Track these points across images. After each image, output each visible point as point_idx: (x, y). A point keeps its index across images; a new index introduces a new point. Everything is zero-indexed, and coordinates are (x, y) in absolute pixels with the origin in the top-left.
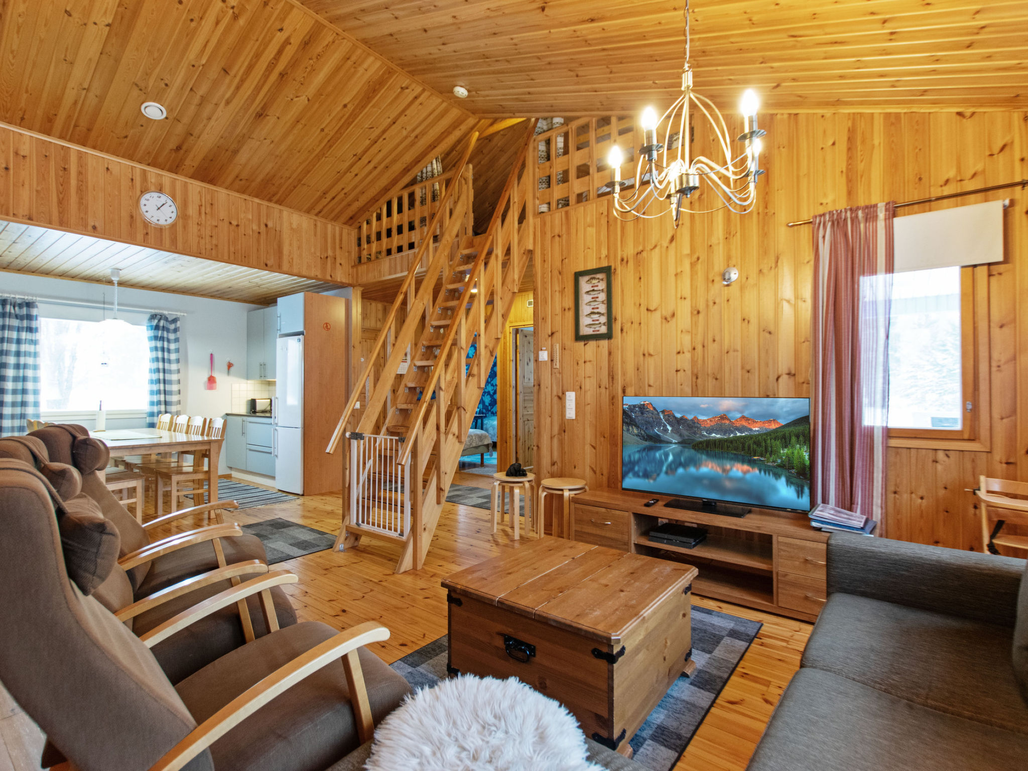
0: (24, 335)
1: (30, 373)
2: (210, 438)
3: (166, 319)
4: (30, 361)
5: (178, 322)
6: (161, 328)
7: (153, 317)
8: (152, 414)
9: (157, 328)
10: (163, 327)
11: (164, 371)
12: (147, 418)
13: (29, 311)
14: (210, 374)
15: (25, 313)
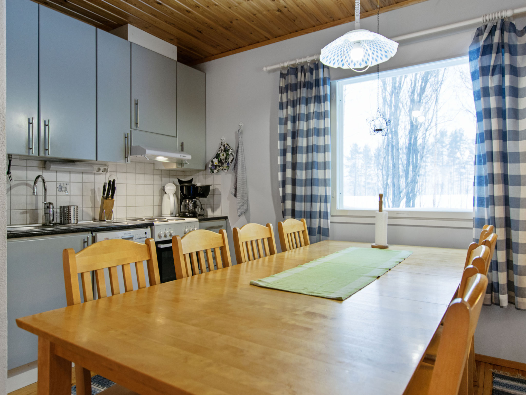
12: (474, 229)
13: (318, 74)
15: (314, 78)
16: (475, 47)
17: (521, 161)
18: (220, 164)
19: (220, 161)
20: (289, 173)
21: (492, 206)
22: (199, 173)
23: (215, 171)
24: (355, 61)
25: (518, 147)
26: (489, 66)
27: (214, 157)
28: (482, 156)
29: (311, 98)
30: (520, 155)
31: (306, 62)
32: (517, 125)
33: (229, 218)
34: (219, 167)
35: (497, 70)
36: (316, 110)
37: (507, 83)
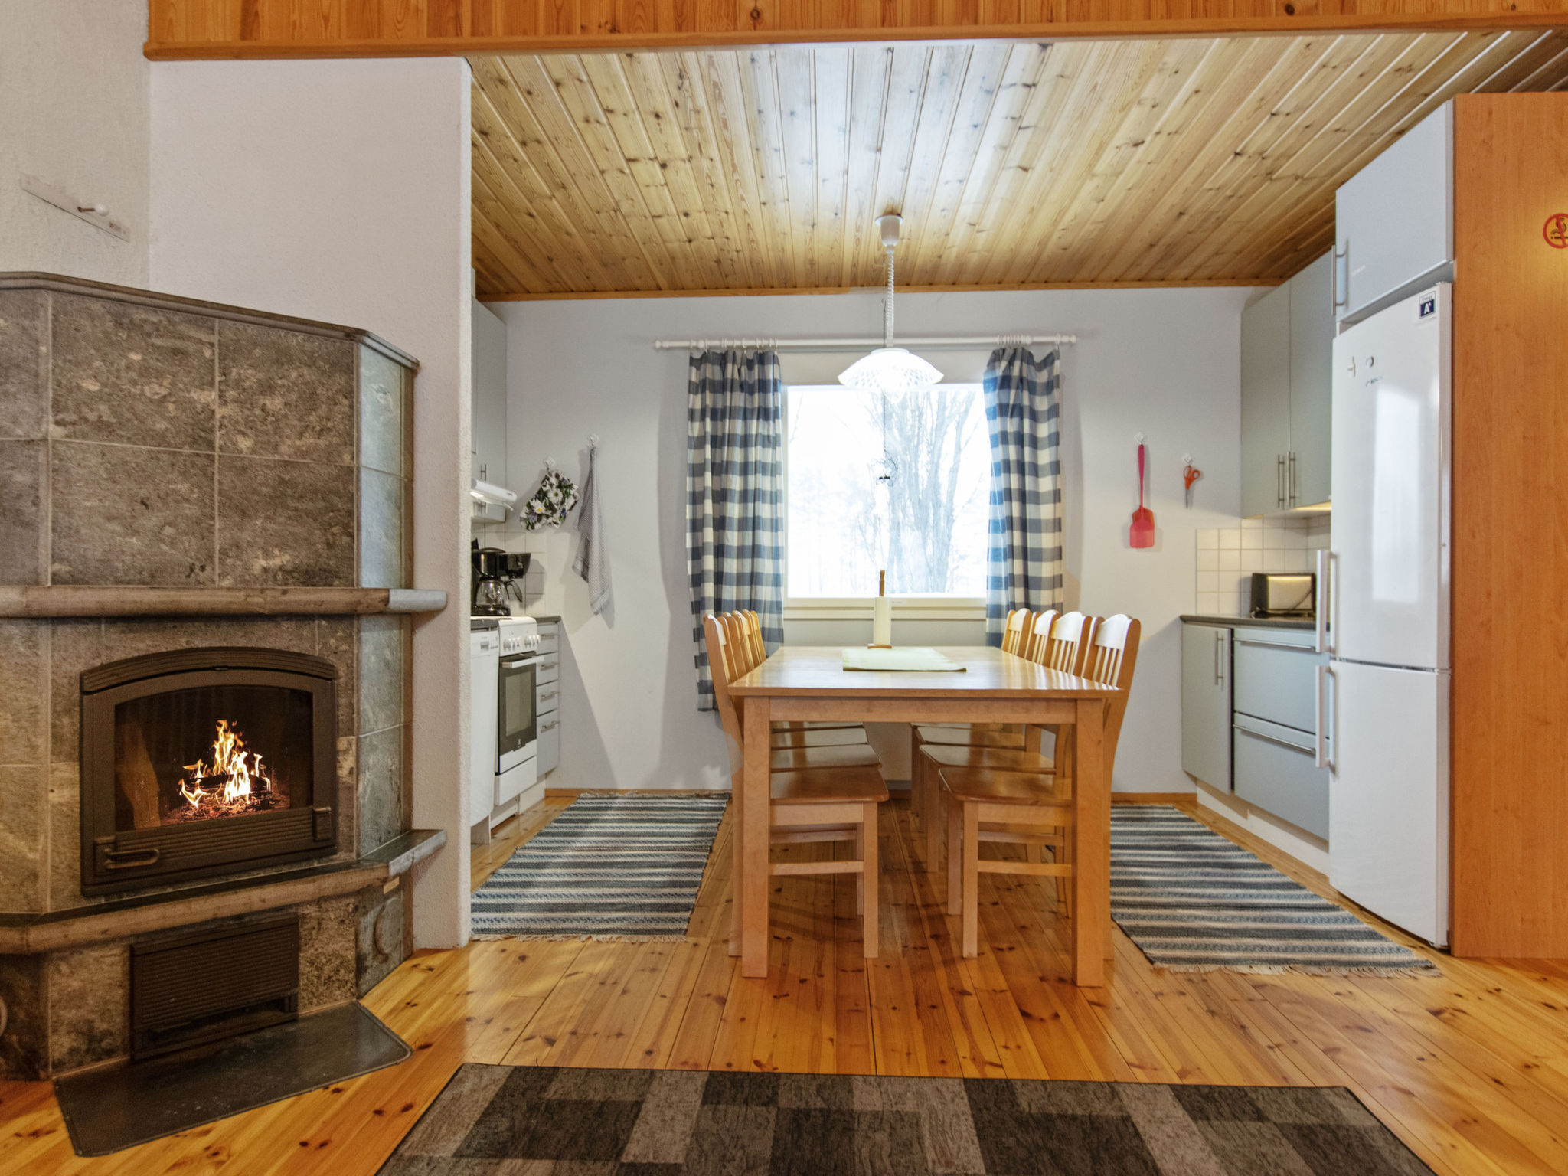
0: (755, 426)
1: (765, 511)
2: (1097, 686)
3: (1027, 358)
4: (764, 483)
5: (1057, 363)
6: (1014, 383)
7: (997, 356)
8: (996, 612)
9: (1005, 383)
10: (1021, 379)
11: (1023, 497)
12: (988, 620)
13: (762, 372)
14: (1138, 503)
15: (757, 377)
16: (990, 376)
17: (1043, 531)
18: (549, 513)
19: (550, 507)
20: (709, 535)
21: (1011, 588)
22: (487, 529)
23: (537, 526)
25: (1038, 511)
26: (1008, 405)
27: (533, 495)
28: (1000, 522)
29: (752, 410)
30: (1042, 524)
31: (741, 348)
32: (1036, 484)
33: (564, 620)
34: (548, 517)
35: (1016, 411)
36: (760, 431)
37: (1027, 430)
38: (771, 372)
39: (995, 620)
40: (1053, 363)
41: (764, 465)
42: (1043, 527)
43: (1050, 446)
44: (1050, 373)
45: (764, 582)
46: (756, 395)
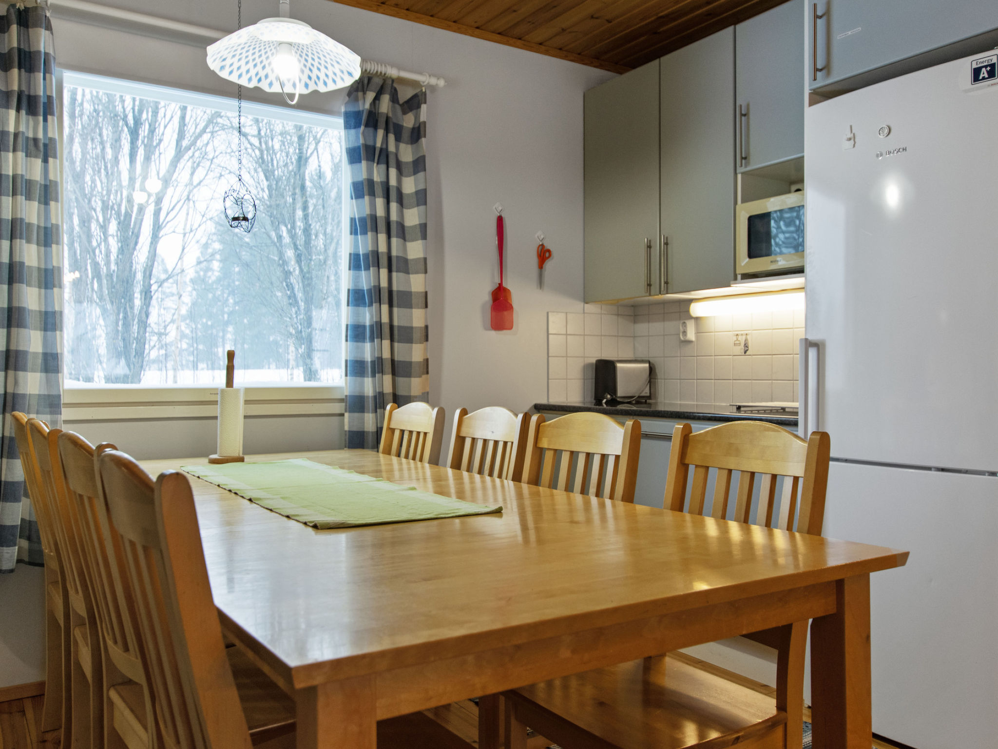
3: (395, 94)
4: (30, 211)
5: (424, 107)
6: (381, 123)
7: (360, 87)
10: (387, 119)
11: (390, 263)
12: (347, 415)
13: (24, 37)
14: (498, 281)
15: (15, 44)
16: (352, 109)
17: (413, 306)
21: (381, 374)
24: (283, 78)
26: (374, 148)
28: (365, 292)
29: (8, 96)
30: (413, 297)
32: (405, 249)
35: (383, 158)
36: (22, 128)
37: (393, 182)
38: (43, 41)
39: (356, 415)
40: (419, 107)
41: (29, 183)
42: (414, 301)
43: (418, 205)
44: (417, 117)
45: (30, 364)
46: (15, 71)
